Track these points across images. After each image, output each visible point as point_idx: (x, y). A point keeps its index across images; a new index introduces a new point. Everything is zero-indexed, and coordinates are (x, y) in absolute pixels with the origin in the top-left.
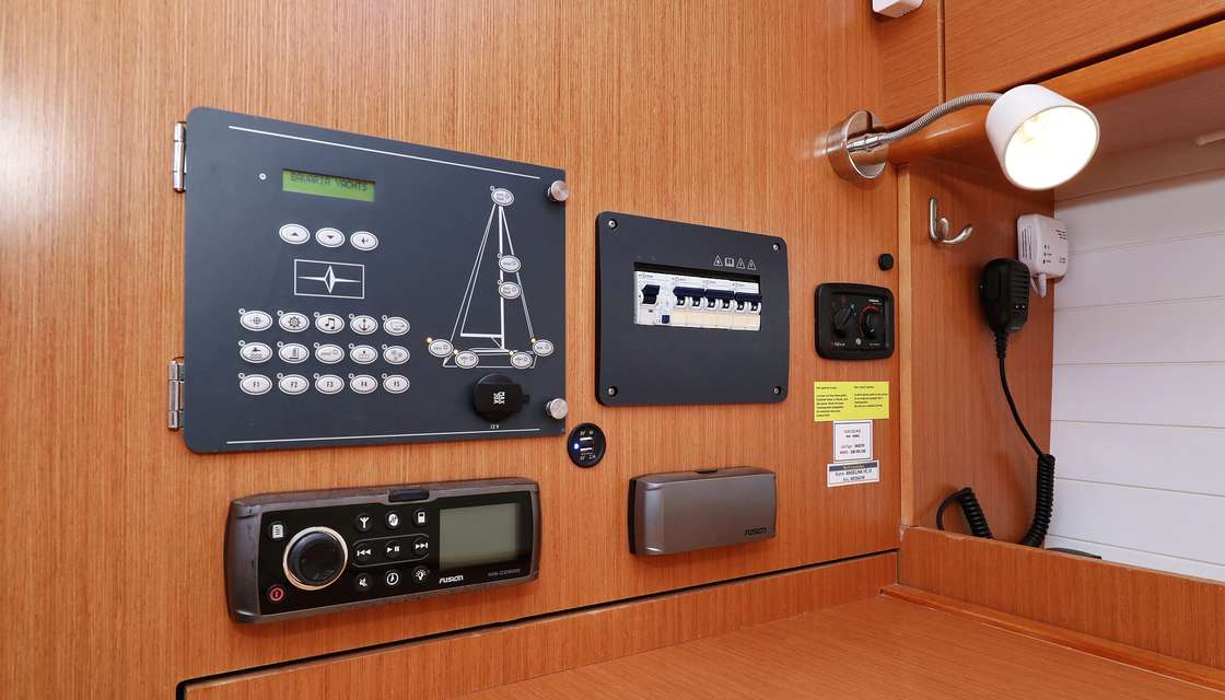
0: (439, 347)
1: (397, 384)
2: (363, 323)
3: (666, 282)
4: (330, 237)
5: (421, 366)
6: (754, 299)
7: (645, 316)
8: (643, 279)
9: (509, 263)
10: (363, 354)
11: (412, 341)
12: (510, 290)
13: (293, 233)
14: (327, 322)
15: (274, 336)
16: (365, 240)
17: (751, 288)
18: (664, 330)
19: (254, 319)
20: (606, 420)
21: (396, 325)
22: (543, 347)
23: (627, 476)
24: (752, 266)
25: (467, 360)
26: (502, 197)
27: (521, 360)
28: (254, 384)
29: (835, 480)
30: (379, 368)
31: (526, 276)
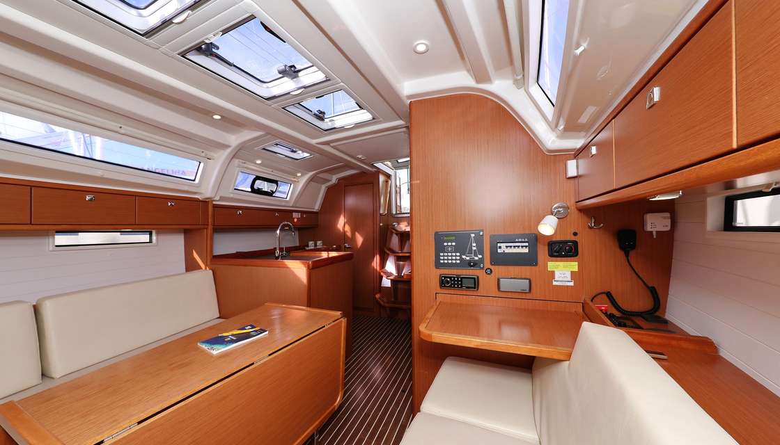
0: (464, 257)
1: (458, 262)
2: (454, 254)
3: (503, 245)
4: (450, 244)
5: (461, 259)
6: (526, 247)
7: (499, 251)
8: (499, 245)
9: (475, 245)
10: (454, 258)
11: (460, 256)
12: (474, 248)
13: (446, 244)
14: (450, 254)
15: (444, 256)
16: (454, 244)
17: (527, 244)
18: (504, 253)
19: (442, 254)
20: (492, 267)
21: (458, 254)
22: (480, 256)
23: (497, 277)
24: (526, 240)
25: (468, 258)
26: (473, 235)
27: (476, 258)
28: (442, 261)
29: (555, 283)
30: (456, 260)
31: (477, 246)
